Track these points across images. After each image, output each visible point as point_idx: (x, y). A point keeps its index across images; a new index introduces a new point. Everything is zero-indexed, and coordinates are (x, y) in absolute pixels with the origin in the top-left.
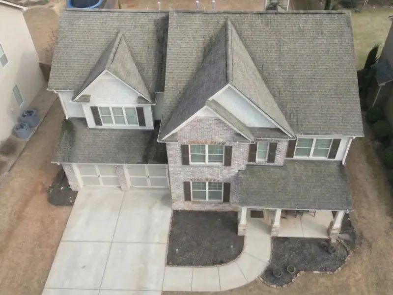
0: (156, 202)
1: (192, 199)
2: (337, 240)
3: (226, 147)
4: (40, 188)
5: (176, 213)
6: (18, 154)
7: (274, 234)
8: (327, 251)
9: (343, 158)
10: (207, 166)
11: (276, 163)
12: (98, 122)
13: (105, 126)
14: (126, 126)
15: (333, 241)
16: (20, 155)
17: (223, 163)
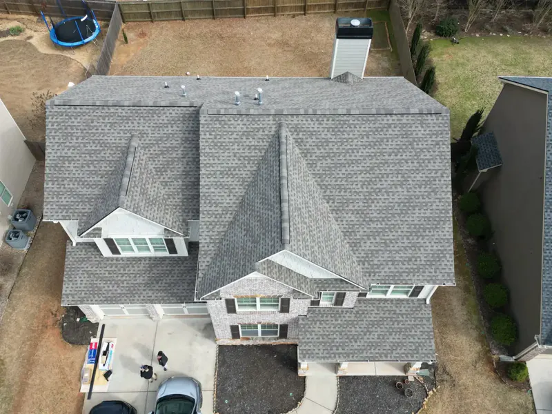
0: (196, 335)
1: (241, 336)
2: (415, 378)
3: (282, 299)
4: (50, 321)
5: (222, 349)
6: (17, 270)
7: (340, 373)
8: (403, 393)
9: (427, 296)
10: (260, 313)
11: (345, 305)
12: (114, 250)
13: (124, 254)
14: (152, 253)
15: (411, 379)
16: (18, 274)
17: (279, 310)
